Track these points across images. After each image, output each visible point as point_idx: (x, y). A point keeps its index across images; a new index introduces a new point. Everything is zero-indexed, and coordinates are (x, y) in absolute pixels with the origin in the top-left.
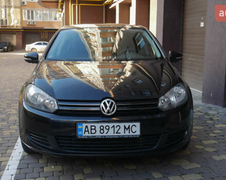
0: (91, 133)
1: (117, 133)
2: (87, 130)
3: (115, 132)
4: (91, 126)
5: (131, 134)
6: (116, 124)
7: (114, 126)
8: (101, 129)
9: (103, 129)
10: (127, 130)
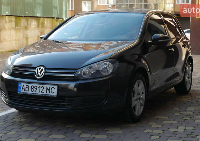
0: (26, 91)
1: (42, 92)
2: (23, 88)
3: (41, 91)
4: (26, 85)
5: (51, 94)
6: (41, 86)
7: (40, 87)
8: (32, 88)
9: (33, 89)
10: (48, 90)
